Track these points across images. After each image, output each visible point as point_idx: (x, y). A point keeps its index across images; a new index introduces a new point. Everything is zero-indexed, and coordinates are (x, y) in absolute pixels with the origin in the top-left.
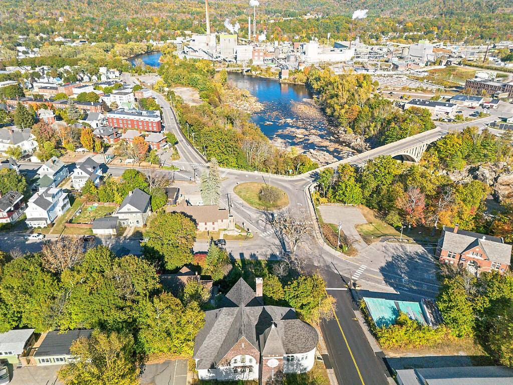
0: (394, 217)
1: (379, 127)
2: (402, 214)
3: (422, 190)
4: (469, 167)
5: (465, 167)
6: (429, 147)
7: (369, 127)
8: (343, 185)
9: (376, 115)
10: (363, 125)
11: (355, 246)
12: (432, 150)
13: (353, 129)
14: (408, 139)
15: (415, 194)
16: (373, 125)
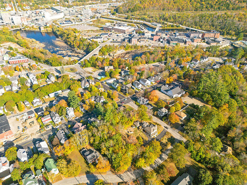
0: (97, 67)
1: (86, 47)
2: (98, 66)
3: (100, 61)
4: (108, 54)
5: (107, 54)
6: (99, 51)
7: (83, 47)
8: (87, 64)
9: (84, 44)
10: (81, 47)
11: (93, 73)
12: (100, 52)
13: (79, 48)
14: (94, 50)
15: (99, 62)
16: (84, 47)
